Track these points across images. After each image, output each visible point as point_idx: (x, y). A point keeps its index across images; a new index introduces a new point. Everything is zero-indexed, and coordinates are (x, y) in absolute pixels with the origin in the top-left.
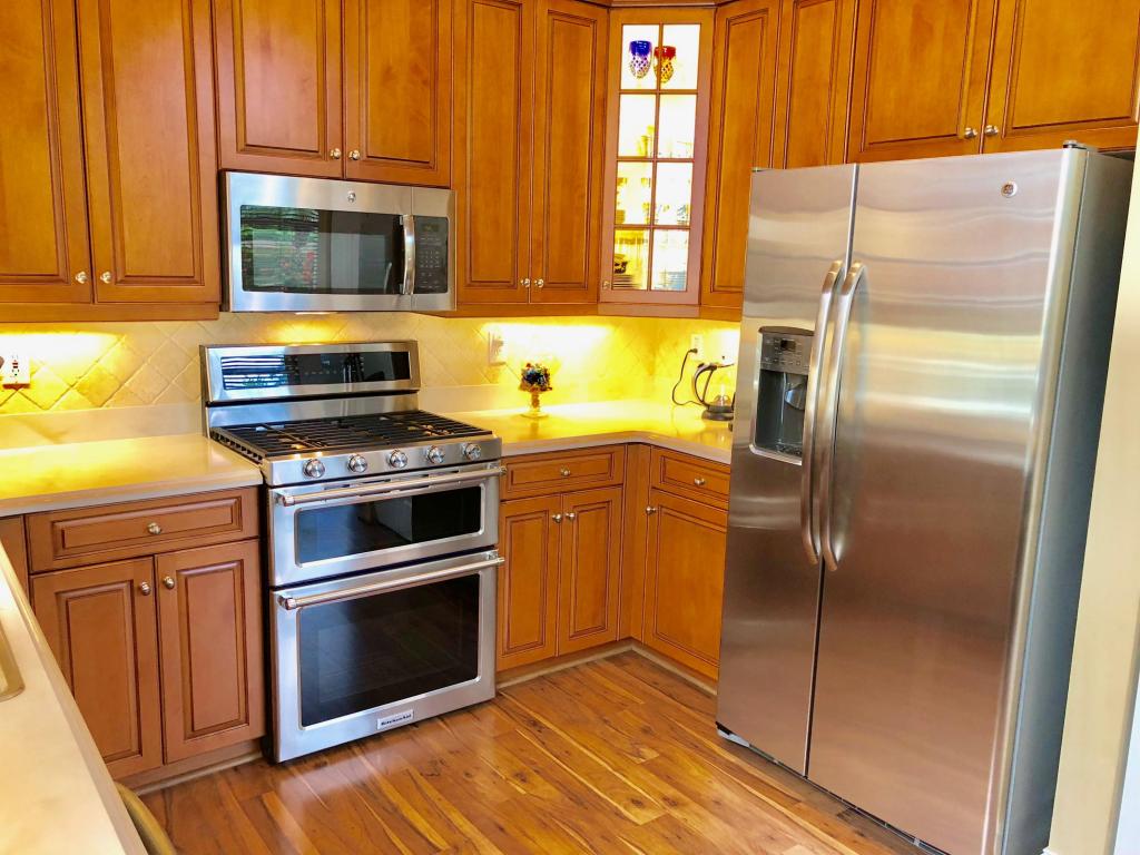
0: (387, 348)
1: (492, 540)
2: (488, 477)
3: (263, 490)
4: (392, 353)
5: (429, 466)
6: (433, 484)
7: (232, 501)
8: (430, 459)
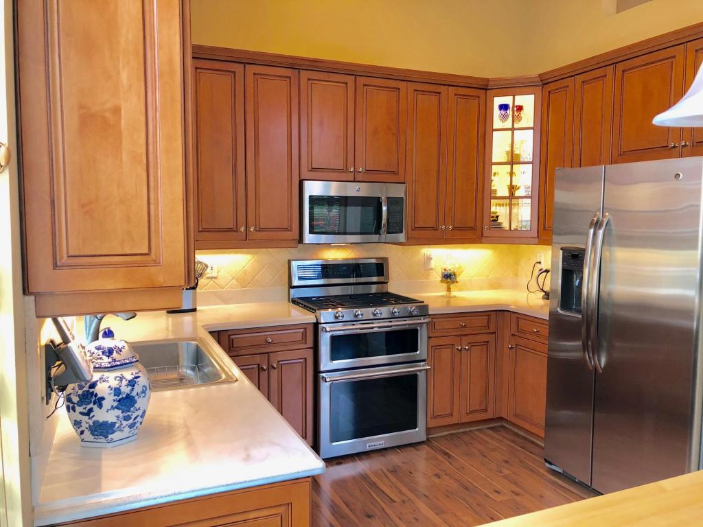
0: (373, 261)
1: (424, 357)
2: (422, 323)
3: (316, 325)
4: (376, 263)
5: (393, 317)
6: (395, 326)
7: (302, 330)
8: (393, 313)
